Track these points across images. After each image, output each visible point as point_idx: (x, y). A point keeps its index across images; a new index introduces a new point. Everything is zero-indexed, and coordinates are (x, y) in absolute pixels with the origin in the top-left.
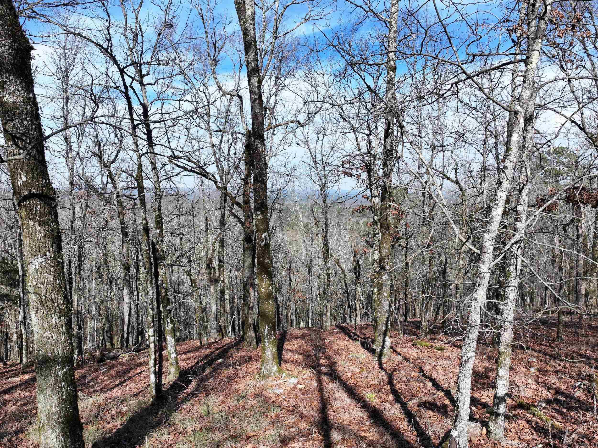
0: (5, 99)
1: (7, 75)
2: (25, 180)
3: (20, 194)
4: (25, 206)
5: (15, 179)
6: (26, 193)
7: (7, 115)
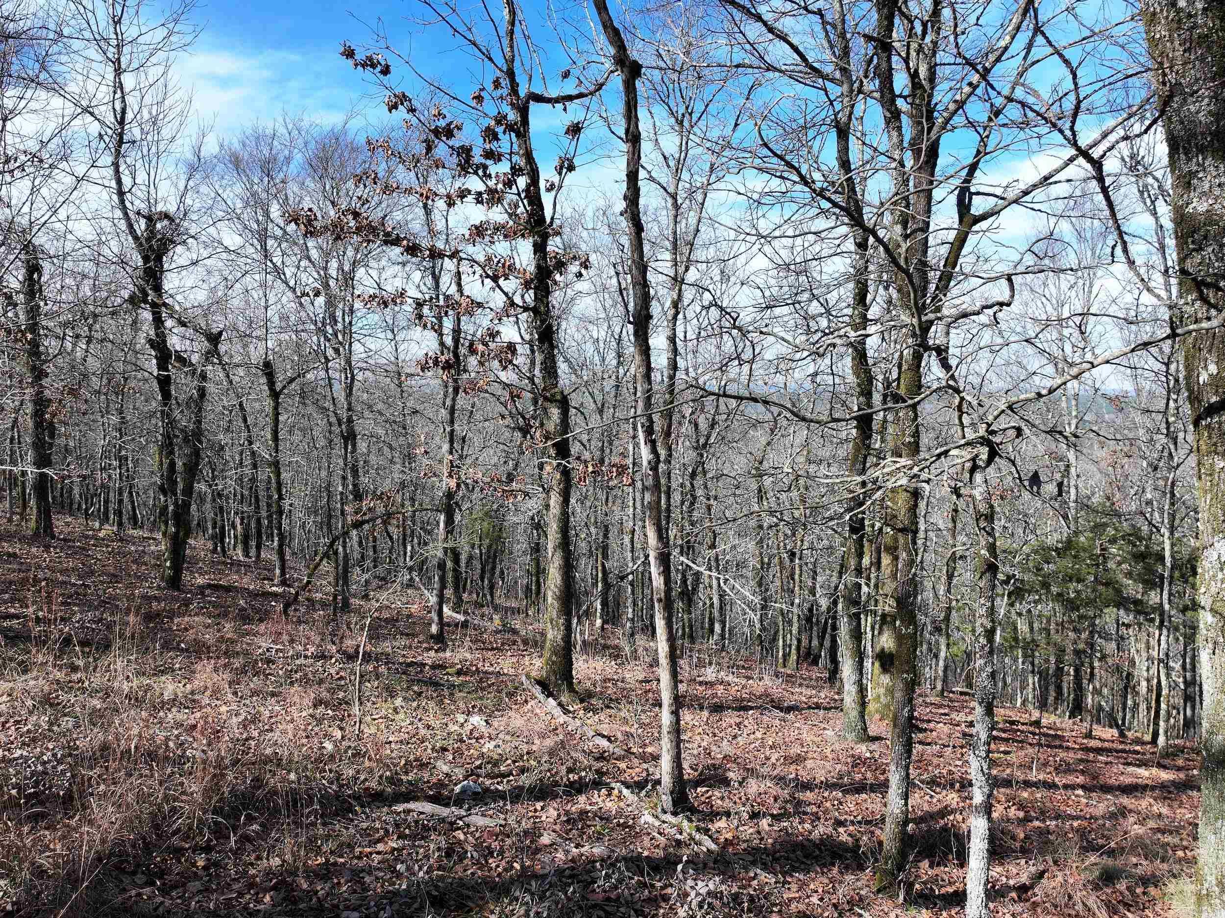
0: (1190, 209)
1: (1200, 158)
2: (1215, 372)
3: (1199, 402)
4: (1208, 426)
5: (1193, 370)
6: (1214, 399)
7: (1190, 240)
